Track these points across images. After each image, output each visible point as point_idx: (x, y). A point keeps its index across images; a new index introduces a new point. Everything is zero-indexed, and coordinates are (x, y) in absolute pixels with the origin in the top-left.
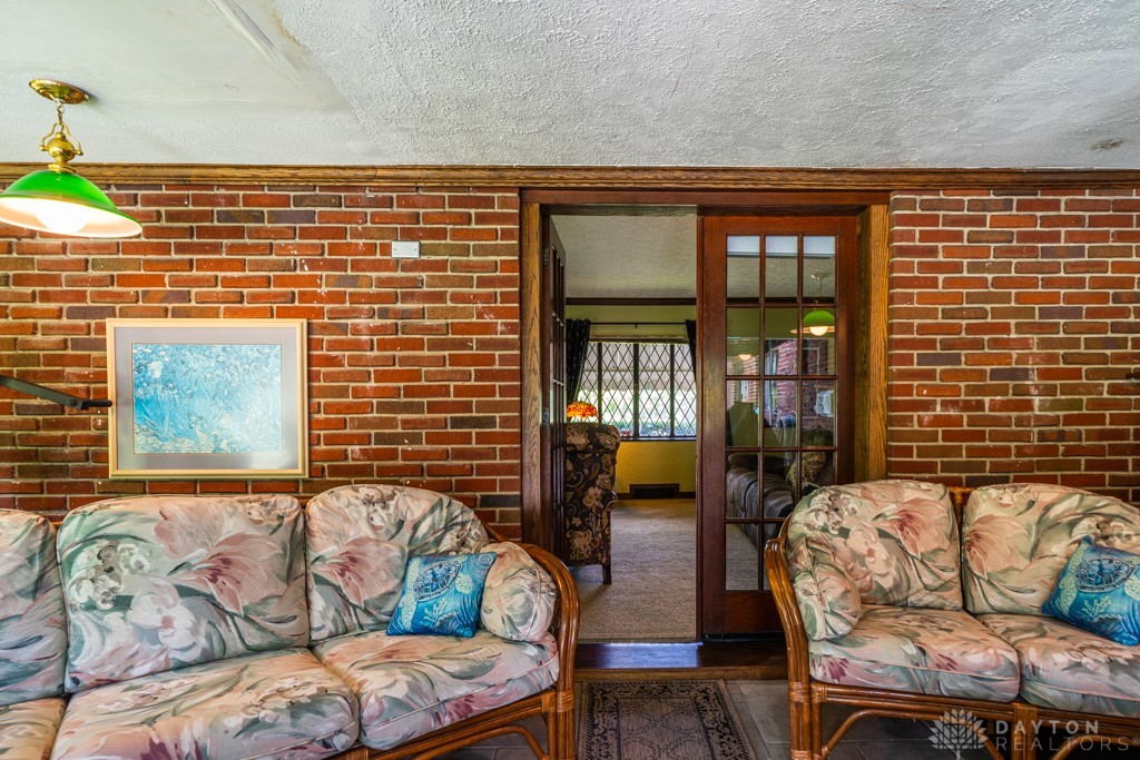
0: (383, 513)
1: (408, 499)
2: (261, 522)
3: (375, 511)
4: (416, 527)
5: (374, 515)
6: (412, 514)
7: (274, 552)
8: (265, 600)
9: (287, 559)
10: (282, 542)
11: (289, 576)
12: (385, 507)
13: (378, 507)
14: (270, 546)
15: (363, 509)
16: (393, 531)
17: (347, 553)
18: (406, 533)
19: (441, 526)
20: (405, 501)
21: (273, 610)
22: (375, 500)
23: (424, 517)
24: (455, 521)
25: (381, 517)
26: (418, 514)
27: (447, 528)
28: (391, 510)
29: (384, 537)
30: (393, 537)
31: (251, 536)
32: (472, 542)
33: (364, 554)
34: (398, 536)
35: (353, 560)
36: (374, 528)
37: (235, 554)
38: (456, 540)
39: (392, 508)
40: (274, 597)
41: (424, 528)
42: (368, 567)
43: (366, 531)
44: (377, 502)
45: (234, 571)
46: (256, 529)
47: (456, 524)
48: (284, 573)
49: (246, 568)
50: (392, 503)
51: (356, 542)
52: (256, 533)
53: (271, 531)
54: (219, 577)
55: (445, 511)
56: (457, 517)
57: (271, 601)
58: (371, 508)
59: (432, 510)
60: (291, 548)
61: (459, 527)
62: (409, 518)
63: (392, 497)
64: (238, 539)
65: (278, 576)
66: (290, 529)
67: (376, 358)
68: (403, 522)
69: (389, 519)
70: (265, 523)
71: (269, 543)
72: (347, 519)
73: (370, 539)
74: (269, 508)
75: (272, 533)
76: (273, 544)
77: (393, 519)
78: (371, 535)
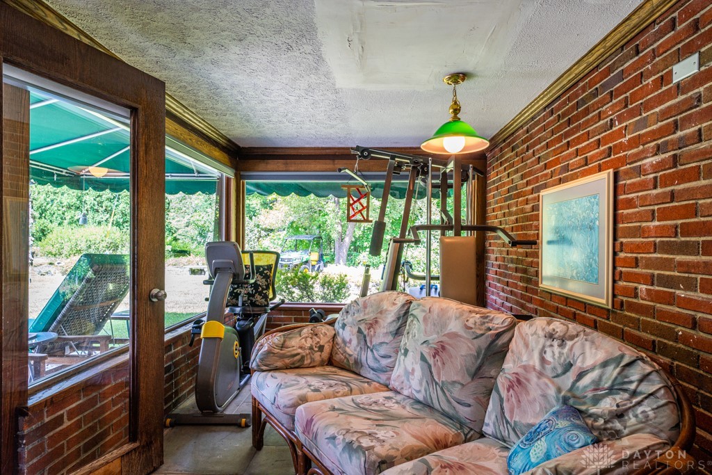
0: (556, 349)
1: (588, 344)
2: (471, 328)
3: (551, 346)
4: (581, 376)
5: (548, 350)
6: (583, 361)
7: (471, 352)
8: (454, 382)
9: (479, 361)
10: (479, 347)
11: (476, 374)
12: (562, 345)
13: (556, 343)
14: (468, 346)
15: (542, 340)
16: (560, 371)
17: (517, 374)
18: (570, 377)
19: (607, 386)
20: (583, 346)
21: (456, 392)
22: (556, 336)
23: (593, 369)
24: (625, 387)
25: (554, 354)
26: (589, 362)
27: (611, 390)
28: (566, 350)
29: (549, 373)
30: (557, 376)
31: (460, 336)
32: (633, 420)
33: (528, 380)
34: (563, 377)
35: (519, 381)
36: (543, 360)
37: (449, 345)
38: (615, 408)
39: (567, 347)
40: (459, 383)
41: (586, 380)
42: (527, 393)
43: (536, 362)
44: (557, 339)
45: (444, 355)
46: (465, 332)
47: (625, 390)
48: (473, 370)
49: (451, 357)
50: (569, 343)
51: (525, 368)
52: (465, 335)
53: (474, 336)
54: (437, 356)
55: (618, 370)
56: (631, 382)
57: (457, 385)
58: (548, 343)
59: (605, 364)
60: (485, 354)
61: (626, 395)
62: (579, 364)
63: (572, 338)
64: (454, 336)
65: (467, 370)
66: (490, 339)
67: (657, 196)
68: (571, 365)
69: (560, 357)
70: (473, 330)
71: (470, 345)
72: (526, 345)
73: (534, 369)
74: (485, 320)
75: (475, 338)
76: (472, 347)
77: (562, 359)
78: (538, 366)
